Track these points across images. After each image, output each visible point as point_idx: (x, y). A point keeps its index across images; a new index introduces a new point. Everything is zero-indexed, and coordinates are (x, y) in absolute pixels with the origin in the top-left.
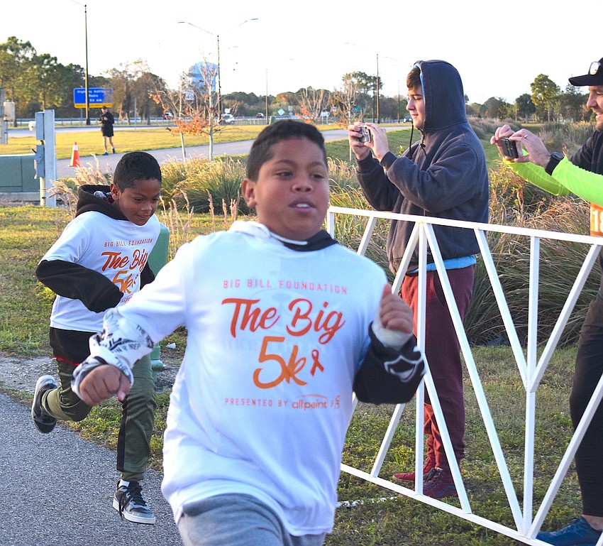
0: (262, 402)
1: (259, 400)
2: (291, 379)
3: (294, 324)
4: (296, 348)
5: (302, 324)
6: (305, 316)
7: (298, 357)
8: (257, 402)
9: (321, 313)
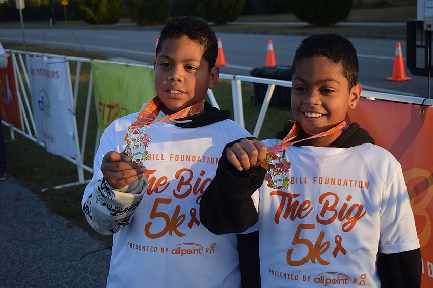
0: (149, 248)
1: (148, 247)
2: (173, 232)
3: (179, 189)
4: (178, 208)
5: (185, 189)
6: (187, 183)
7: (180, 215)
8: (146, 248)
9: (199, 180)
